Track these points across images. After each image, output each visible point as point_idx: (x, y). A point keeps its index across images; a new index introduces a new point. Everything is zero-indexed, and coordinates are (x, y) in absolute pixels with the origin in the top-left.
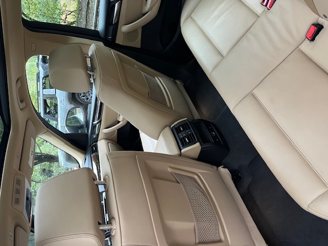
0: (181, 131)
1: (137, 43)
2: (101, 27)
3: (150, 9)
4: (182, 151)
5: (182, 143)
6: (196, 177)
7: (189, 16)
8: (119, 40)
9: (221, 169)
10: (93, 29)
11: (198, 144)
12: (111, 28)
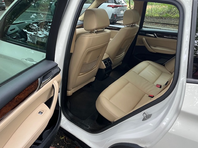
0: (109, 61)
1: (137, 44)
2: (144, 29)
3: (152, 49)
4: (102, 61)
5: (105, 61)
6: (96, 66)
7: (150, 64)
8: (139, 37)
9: (95, 78)
10: (143, 26)
11: (105, 67)
12: (144, 33)
